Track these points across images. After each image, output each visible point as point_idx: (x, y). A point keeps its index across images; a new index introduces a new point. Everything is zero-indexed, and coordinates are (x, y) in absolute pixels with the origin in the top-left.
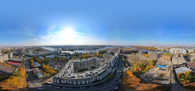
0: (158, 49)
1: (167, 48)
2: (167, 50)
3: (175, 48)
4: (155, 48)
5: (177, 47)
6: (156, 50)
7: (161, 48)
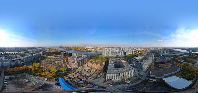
0: (88, 50)
1: (99, 48)
2: (99, 51)
3: (108, 48)
4: (85, 48)
5: (110, 48)
6: (86, 50)
7: (93, 48)
